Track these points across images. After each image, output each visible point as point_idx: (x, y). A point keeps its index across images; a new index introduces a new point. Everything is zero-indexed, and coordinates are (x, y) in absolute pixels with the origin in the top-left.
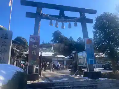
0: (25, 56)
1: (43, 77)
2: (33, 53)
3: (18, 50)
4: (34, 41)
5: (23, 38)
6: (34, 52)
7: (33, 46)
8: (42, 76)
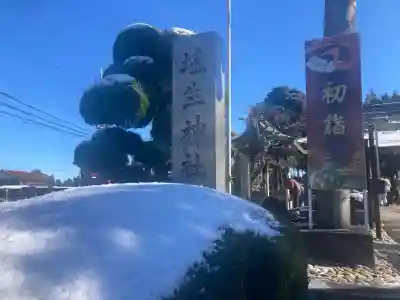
0: (300, 148)
1: (392, 242)
2: (328, 131)
3: (270, 129)
4: (330, 68)
5: (291, 88)
6: (333, 124)
7: (327, 93)
8: (386, 239)
